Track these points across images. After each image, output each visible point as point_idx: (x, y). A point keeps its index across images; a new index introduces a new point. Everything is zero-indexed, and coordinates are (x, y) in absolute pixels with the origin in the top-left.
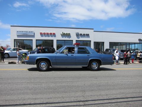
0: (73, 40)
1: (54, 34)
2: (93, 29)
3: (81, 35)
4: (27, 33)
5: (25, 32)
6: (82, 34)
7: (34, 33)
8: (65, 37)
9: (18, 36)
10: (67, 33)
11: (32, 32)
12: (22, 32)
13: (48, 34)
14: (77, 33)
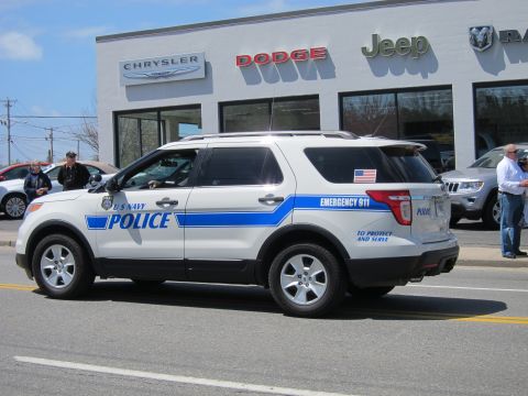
0: (449, 87)
1: (321, 56)
3: (510, 36)
4: (170, 69)
5: (160, 64)
6: (515, 32)
7: (206, 64)
8: (397, 73)
9: (132, 90)
10: (402, 41)
11: (193, 59)
12: (147, 64)
13: (280, 58)
14: (480, 29)
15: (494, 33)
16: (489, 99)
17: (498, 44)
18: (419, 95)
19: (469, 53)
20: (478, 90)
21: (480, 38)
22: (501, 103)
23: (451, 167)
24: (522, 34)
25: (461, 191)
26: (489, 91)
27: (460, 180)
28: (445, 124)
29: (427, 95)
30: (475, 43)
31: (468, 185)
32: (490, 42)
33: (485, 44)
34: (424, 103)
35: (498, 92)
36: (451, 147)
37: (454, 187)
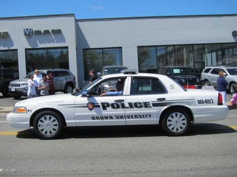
0: (17, 50)
2: (73, 15)
3: (38, 33)
14: (27, 30)
15: (32, 31)
16: (31, 54)
17: (34, 35)
18: (6, 53)
19: (24, 38)
20: (27, 51)
21: (28, 33)
22: (35, 56)
23: (18, 78)
24: (43, 32)
25: (21, 87)
26: (31, 52)
27: (21, 83)
28: (16, 64)
29: (9, 53)
30: (26, 34)
31: (24, 84)
32: (31, 34)
33: (29, 35)
34: (8, 56)
35: (34, 52)
36: (17, 71)
37: (19, 85)
